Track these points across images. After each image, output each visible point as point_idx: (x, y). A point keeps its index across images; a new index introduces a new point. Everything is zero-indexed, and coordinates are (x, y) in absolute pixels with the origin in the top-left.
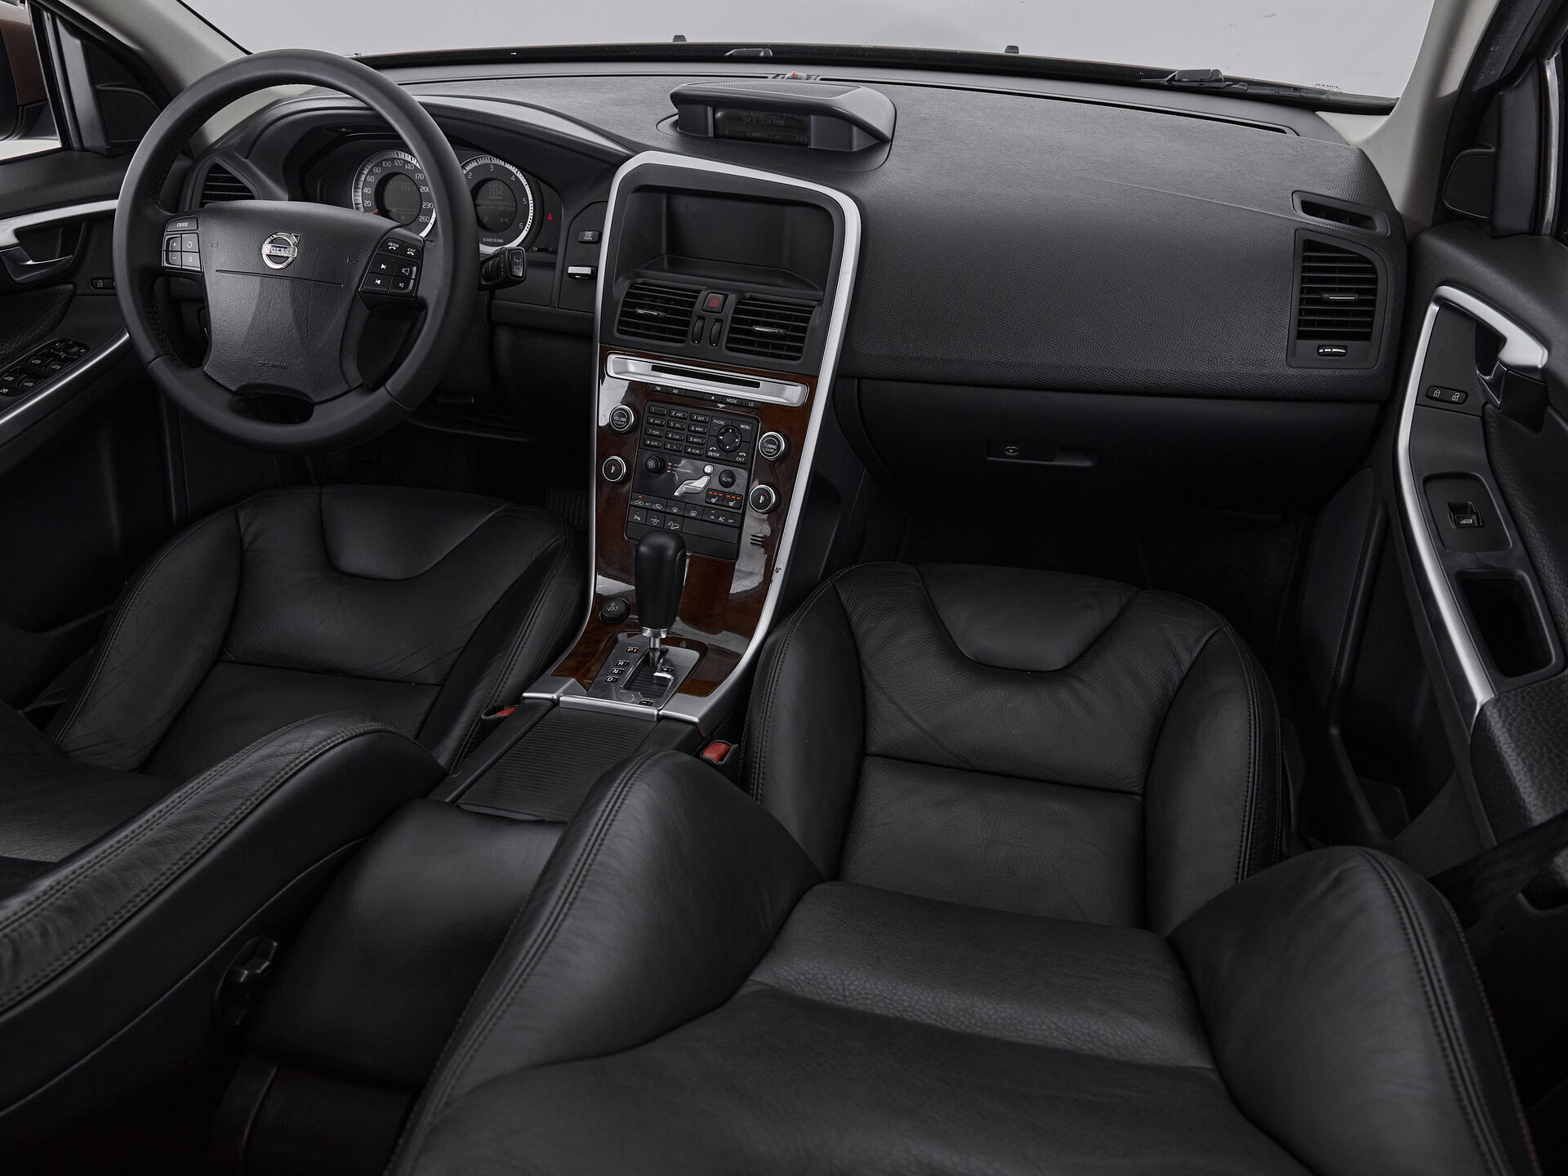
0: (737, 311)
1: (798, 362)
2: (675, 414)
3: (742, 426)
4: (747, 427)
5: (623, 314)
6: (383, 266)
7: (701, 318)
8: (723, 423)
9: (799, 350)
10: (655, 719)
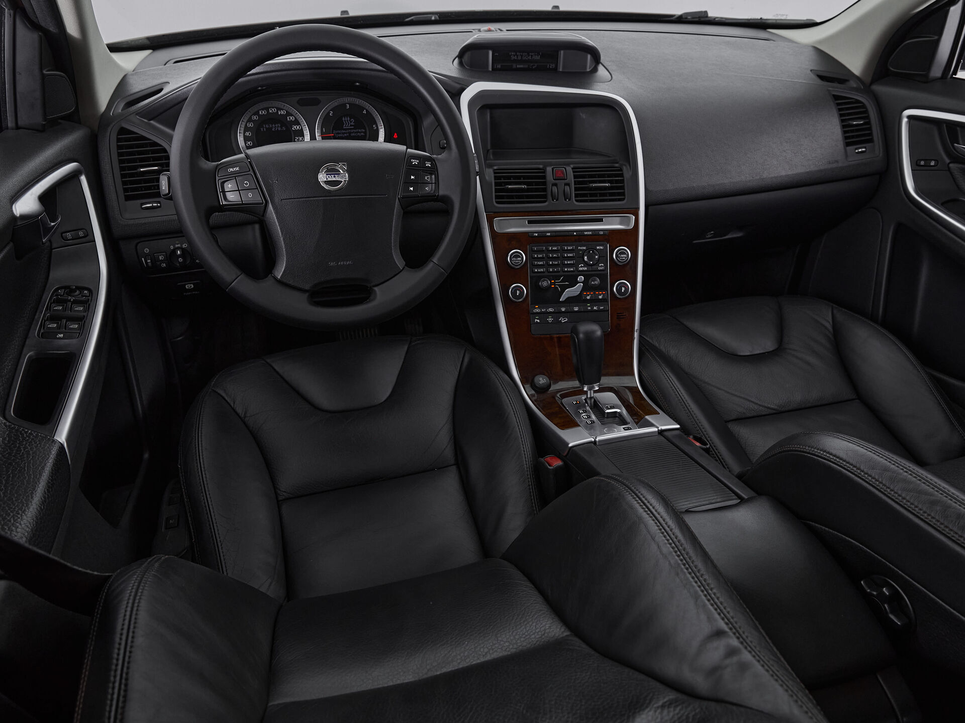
0: (575, 177)
1: (625, 201)
2: (552, 248)
3: (598, 248)
4: (601, 248)
5: (497, 191)
6: (412, 177)
7: (555, 185)
8: (585, 248)
9: (623, 194)
10: (657, 434)
